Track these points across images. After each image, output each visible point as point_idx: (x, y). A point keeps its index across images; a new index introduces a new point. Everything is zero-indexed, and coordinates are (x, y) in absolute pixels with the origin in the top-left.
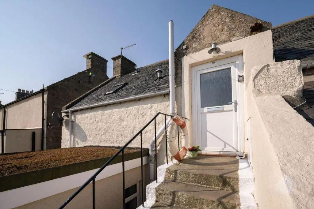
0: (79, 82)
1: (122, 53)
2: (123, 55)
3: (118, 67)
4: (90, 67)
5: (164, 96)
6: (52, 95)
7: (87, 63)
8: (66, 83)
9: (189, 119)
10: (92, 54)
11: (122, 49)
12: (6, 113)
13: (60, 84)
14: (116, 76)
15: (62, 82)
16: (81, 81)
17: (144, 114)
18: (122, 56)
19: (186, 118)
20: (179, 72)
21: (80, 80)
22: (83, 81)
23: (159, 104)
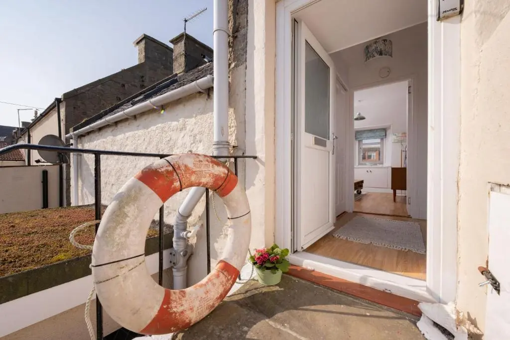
0: (123, 86)
1: (185, 29)
2: (187, 32)
3: (181, 55)
4: (143, 61)
5: (207, 97)
6: (74, 108)
7: (139, 54)
8: (99, 87)
9: (263, 160)
10: (146, 37)
11: (186, 21)
12: (31, 138)
13: (88, 89)
14: (178, 72)
15: (91, 86)
16: (126, 86)
17: (172, 142)
18: (187, 35)
19: (255, 158)
20: (241, 21)
21: (124, 83)
22: (130, 85)
23: (199, 117)
